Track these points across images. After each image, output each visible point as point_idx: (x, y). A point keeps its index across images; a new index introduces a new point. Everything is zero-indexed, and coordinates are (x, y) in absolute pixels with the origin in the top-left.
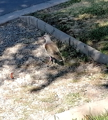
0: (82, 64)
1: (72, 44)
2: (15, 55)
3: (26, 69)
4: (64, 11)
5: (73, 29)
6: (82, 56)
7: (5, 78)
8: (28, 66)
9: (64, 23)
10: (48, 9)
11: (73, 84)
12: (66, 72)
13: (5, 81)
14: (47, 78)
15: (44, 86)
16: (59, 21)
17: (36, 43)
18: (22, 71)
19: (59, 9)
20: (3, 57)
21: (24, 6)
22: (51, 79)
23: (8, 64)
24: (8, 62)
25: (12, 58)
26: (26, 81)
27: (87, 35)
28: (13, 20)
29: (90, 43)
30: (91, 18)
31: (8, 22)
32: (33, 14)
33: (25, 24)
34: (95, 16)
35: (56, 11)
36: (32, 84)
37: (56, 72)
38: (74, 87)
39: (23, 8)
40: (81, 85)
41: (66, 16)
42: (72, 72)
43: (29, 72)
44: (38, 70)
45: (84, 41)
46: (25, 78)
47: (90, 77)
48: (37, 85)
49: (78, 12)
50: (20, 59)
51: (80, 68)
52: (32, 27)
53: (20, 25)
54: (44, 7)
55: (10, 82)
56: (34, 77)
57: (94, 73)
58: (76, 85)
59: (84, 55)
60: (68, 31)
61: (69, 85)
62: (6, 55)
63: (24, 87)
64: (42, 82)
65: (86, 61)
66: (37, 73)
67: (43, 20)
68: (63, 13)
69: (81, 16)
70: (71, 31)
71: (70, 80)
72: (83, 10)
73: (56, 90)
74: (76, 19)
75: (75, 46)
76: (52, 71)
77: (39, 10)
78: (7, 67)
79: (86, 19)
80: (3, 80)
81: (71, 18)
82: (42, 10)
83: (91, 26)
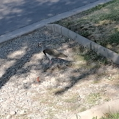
0: (103, 66)
1: (93, 48)
2: (41, 61)
3: (51, 72)
4: (86, 18)
5: (94, 34)
6: (102, 58)
7: (32, 81)
8: (53, 70)
9: (86, 29)
10: (71, 17)
11: (94, 85)
12: (88, 74)
13: (32, 85)
14: (71, 81)
15: (67, 88)
16: (81, 28)
17: (60, 48)
18: (48, 75)
19: (82, 16)
20: (31, 63)
21: (50, 15)
22: (74, 81)
23: (35, 69)
24: (34, 67)
25: (38, 63)
26: (52, 84)
27: (107, 39)
28: (40, 29)
29: (109, 46)
30: (110, 24)
31: (35, 31)
32: (58, 22)
33: (51, 32)
34: (114, 22)
35: (79, 19)
36: (56, 87)
37: (79, 74)
38: (95, 88)
39: (49, 17)
40: (101, 86)
41: (88, 23)
42: (93, 74)
43: (54, 75)
44: (62, 73)
45: (104, 45)
46: (50, 82)
47: (109, 78)
48: (61, 87)
49: (98, 18)
50: (46, 64)
51: (101, 70)
52: (57, 34)
53: (46, 33)
54: (67, 15)
55: (37, 85)
56: (59, 80)
57: (113, 74)
58: (97, 86)
59: (105, 57)
60: (89, 37)
61: (90, 86)
62: (33, 61)
63: (49, 89)
64: (65, 84)
65: (106, 63)
66: (62, 76)
67: (67, 27)
68: (85, 20)
69: (101, 23)
70: (92, 36)
71: (91, 81)
72: (103, 16)
73: (79, 91)
74: (97, 25)
75: (96, 50)
76: (75, 74)
77: (63, 18)
78: (35, 71)
79: (106, 25)
80: (30, 84)
81: (92, 25)
82: (66, 18)
83: (110, 31)
